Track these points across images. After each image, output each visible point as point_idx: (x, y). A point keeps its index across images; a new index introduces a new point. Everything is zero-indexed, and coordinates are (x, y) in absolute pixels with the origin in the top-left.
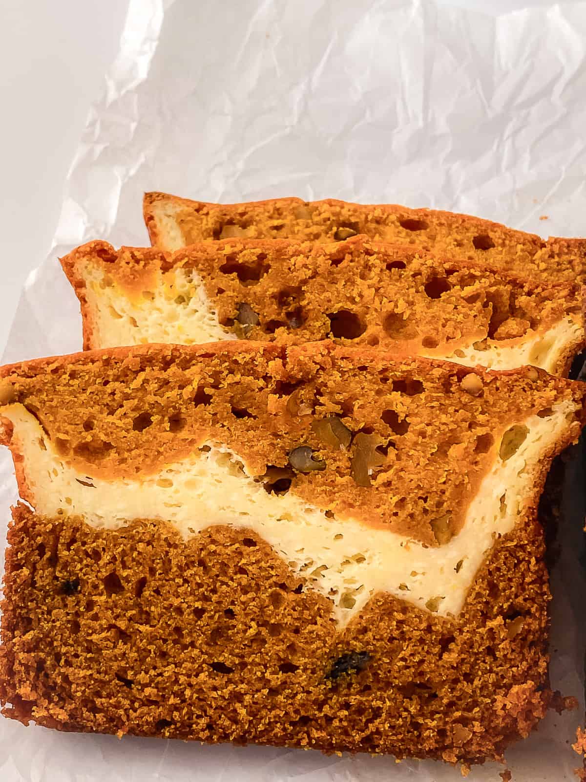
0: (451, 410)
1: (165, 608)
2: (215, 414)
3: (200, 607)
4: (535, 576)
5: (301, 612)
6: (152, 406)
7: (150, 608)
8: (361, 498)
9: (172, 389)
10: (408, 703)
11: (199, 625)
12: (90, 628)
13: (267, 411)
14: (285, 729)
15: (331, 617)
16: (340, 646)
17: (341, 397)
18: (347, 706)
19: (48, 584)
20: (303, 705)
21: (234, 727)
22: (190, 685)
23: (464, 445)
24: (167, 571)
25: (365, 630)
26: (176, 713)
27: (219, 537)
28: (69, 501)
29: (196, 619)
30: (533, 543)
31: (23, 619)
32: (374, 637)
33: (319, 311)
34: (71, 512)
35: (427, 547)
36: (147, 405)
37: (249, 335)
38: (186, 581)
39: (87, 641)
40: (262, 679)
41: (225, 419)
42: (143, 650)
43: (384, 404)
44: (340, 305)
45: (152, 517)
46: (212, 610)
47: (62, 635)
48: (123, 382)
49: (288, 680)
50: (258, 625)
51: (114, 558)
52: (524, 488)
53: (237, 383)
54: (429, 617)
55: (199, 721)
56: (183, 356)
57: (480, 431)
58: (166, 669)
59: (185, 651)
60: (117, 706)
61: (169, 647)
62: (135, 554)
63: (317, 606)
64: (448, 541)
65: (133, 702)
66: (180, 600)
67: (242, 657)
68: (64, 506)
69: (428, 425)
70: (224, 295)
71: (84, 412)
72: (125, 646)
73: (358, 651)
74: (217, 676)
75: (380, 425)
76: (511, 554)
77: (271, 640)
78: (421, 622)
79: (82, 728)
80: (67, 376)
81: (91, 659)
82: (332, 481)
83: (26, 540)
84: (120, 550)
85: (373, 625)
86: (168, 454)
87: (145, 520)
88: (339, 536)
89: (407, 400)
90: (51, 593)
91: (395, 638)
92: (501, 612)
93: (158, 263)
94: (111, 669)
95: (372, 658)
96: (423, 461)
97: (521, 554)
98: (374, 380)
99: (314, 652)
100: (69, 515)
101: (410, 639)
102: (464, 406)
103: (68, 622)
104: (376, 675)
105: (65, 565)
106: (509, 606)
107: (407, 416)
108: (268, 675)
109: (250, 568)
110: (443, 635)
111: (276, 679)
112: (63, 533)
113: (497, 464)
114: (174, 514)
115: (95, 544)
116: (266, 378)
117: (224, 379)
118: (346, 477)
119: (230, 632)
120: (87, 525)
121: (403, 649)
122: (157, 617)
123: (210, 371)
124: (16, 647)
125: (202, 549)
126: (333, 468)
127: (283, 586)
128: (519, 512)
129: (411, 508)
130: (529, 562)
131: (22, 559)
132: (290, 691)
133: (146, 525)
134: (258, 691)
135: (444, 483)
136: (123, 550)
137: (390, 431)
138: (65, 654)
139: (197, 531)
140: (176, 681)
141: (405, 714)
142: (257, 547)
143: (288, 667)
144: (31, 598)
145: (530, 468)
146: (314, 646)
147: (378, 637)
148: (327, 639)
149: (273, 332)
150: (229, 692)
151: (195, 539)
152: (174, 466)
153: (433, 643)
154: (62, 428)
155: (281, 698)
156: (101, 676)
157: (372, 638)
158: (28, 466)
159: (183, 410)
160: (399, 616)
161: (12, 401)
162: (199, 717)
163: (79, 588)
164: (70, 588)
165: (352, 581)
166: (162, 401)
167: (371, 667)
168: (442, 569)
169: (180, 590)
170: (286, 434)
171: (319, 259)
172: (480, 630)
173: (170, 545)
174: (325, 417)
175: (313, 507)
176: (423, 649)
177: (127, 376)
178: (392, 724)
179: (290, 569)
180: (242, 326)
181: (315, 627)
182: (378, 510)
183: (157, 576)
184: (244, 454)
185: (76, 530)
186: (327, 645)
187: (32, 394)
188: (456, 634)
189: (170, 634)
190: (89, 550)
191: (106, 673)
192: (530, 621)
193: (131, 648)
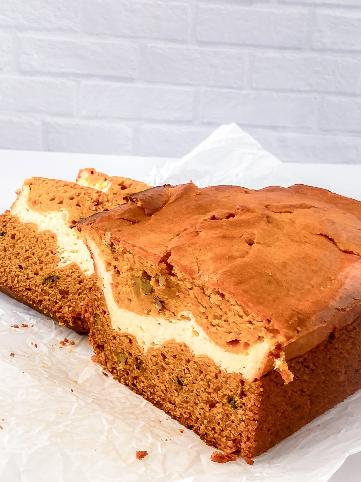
1: (20, 246)
3: (28, 249)
7: (16, 245)
11: (24, 254)
13: (84, 206)
15: (57, 264)
16: (53, 273)
20: (32, 285)
22: (10, 268)
24: (27, 237)
28: (20, 213)
36: (57, 195)
38: (30, 241)
41: (73, 205)
42: (6, 255)
45: (35, 223)
46: (30, 251)
48: (56, 188)
49: (34, 277)
50: (38, 259)
51: (18, 230)
53: (83, 197)
54: (82, 273)
56: (76, 187)
58: (8, 262)
59: (16, 259)
61: (13, 257)
62: (24, 230)
63: (56, 260)
66: (25, 246)
67: (28, 266)
71: (41, 192)
73: (57, 275)
74: (18, 268)
77: (38, 264)
78: (78, 274)
80: (45, 183)
84: (21, 228)
85: (66, 270)
86: (52, 209)
88: (76, 244)
91: (69, 276)
95: (59, 279)
99: (46, 272)
100: (17, 216)
101: (72, 277)
104: (56, 284)
105: (6, 228)
108: (30, 273)
109: (47, 244)
110: (82, 279)
111: (31, 276)
112: (12, 220)
114: (41, 224)
115: (17, 225)
116: (92, 198)
117: (81, 195)
119: (30, 258)
120: (19, 220)
121: (68, 279)
122: (16, 248)
123: (79, 192)
125: (40, 235)
127: (52, 251)
132: (32, 280)
133: (32, 224)
134: (24, 276)
139: (43, 230)
141: (55, 298)
142: (54, 239)
143: (36, 273)
150: (17, 274)
151: (41, 232)
152: (51, 212)
153: (77, 281)
154: (33, 195)
155: (28, 281)
157: (63, 274)
158: (18, 201)
159: (65, 200)
160: (74, 270)
161: (28, 185)
164: (3, 234)
165: (70, 257)
166: (62, 196)
167: (57, 281)
169: (27, 243)
170: (85, 213)
173: (33, 231)
175: (76, 234)
176: (73, 281)
177: (59, 187)
179: (57, 248)
181: (51, 265)
183: (24, 238)
185: (16, 220)
186: (50, 271)
187: (33, 184)
189: (16, 254)
190: (14, 226)
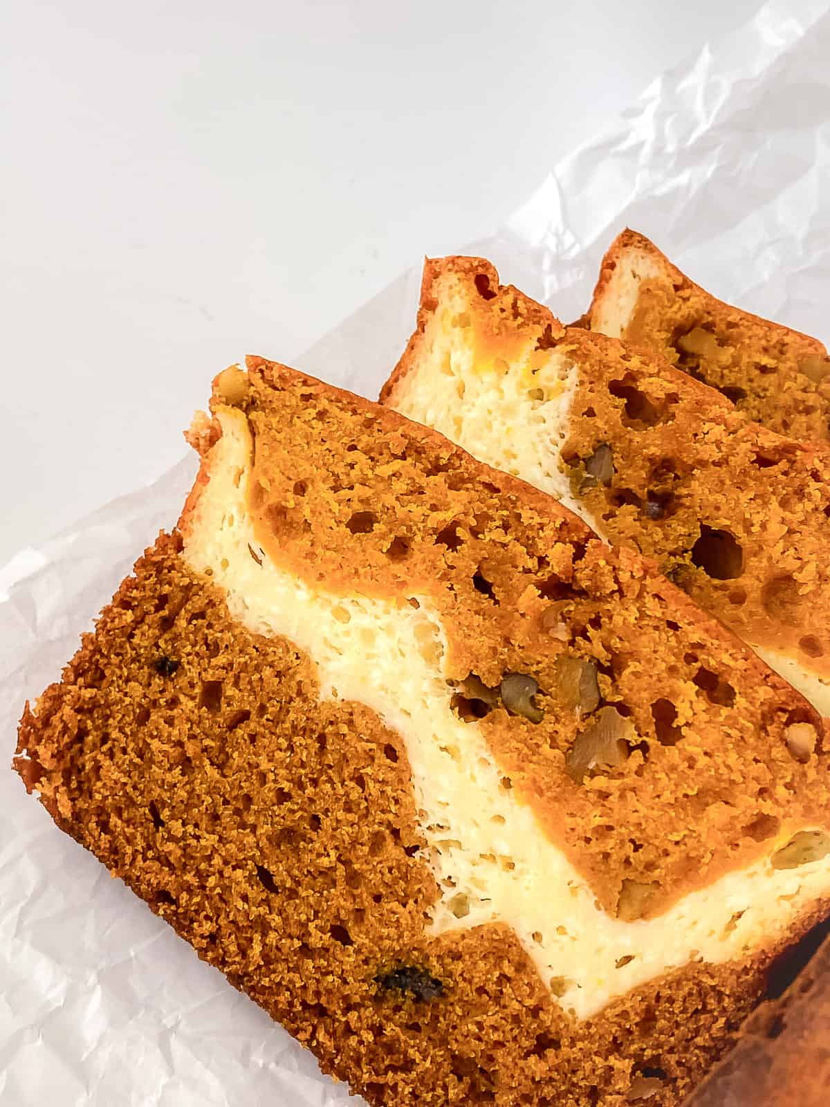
0: (750, 755)
1: (249, 763)
2: (452, 567)
3: (286, 790)
4: (712, 1044)
5: (395, 881)
6: (387, 509)
7: (233, 752)
8: (558, 790)
9: (423, 503)
10: (453, 1080)
11: (274, 811)
12: (157, 729)
13: (515, 604)
14: (291, 1004)
15: (427, 911)
16: (416, 953)
17: (619, 645)
18: (378, 1030)
19: (146, 647)
20: (329, 992)
21: (237, 959)
22: (221, 873)
23: (735, 812)
24: (276, 721)
25: (457, 957)
26: (185, 896)
27: (359, 721)
28: (225, 564)
29: (275, 801)
30: (738, 999)
31: (97, 668)
32: (463, 972)
33: (695, 513)
34: (219, 579)
35: (599, 909)
36: (380, 505)
37: (586, 490)
38: (291, 748)
39: (144, 741)
40: (304, 925)
41: (460, 581)
42: (198, 795)
43: (668, 690)
44: (728, 523)
45: (301, 645)
46: (297, 804)
47: (124, 716)
48: (372, 459)
49: (332, 950)
50: (339, 859)
51: (231, 664)
52: (775, 921)
53: (504, 545)
54: (545, 997)
55: (204, 922)
56: (462, 470)
57: (768, 808)
58: (207, 836)
59: (240, 830)
60: (129, 841)
61: (226, 813)
62: (256, 677)
63: (420, 886)
64: (632, 919)
65: (149, 847)
66: (271, 766)
67: (298, 883)
68: (217, 568)
69: (706, 754)
70: (591, 421)
71: (306, 470)
72: (181, 777)
73: (433, 975)
74: (258, 884)
75: (644, 713)
76: (700, 993)
77: (341, 886)
78: (530, 996)
79: (80, 839)
80: (313, 412)
81: (135, 765)
82: (538, 746)
83: (153, 579)
84: (242, 660)
85: (471, 956)
86: (365, 581)
87: (292, 643)
88: (500, 819)
89: (701, 705)
90: (143, 660)
91: (487, 993)
92: (638, 1056)
93: (539, 331)
94: (149, 792)
95: (443, 995)
96: (667, 797)
97: (712, 1003)
98: (676, 650)
99: (381, 938)
100: (215, 581)
101: (505, 1007)
102: (770, 763)
103: (140, 705)
104: (436, 1018)
105: (176, 638)
106: (653, 1056)
107: (687, 724)
108: (311, 926)
109: (371, 784)
110: (548, 1031)
111: (318, 939)
112: (196, 598)
113: (762, 864)
114: (327, 659)
115: (219, 635)
116: (542, 561)
117: (490, 530)
118: (557, 751)
119: (302, 843)
120: (227, 607)
121: (486, 1013)
122: (234, 767)
123: (479, 509)
124: (69, 697)
125: (331, 723)
126: (550, 728)
127: (395, 833)
128: (746, 948)
129: (610, 846)
130: (716, 1020)
131: (135, 599)
132: (326, 963)
133: (288, 651)
134: (291, 937)
135: (677, 843)
136: (246, 663)
137: (652, 729)
138: (114, 740)
139: (340, 697)
140: (209, 858)
141: (440, 1091)
142: (394, 765)
143: (340, 934)
144: (118, 651)
145: (800, 900)
146: (385, 931)
147: (467, 976)
148: (406, 933)
149: (620, 505)
150: (257, 913)
151: (331, 706)
152: (364, 601)
153: (528, 1032)
154: (271, 472)
155: (309, 964)
156: (135, 795)
157: (459, 973)
158: (208, 495)
159: (418, 538)
160: (509, 970)
161: (238, 405)
162: (207, 918)
163: (173, 675)
164: (166, 667)
165: (480, 884)
166: (400, 512)
167: (436, 1006)
168: (599, 951)
169: (279, 755)
170: (520, 647)
171: (742, 445)
172: (597, 1059)
173: (299, 693)
174: (582, 657)
175: (492, 760)
176: (512, 1029)
177: (381, 454)
178: (417, 1093)
179: (417, 818)
180: (586, 475)
181: (401, 909)
182: (569, 820)
183: (264, 720)
184: (453, 639)
185: (211, 604)
186: (401, 942)
187: (263, 409)
188: (565, 1042)
189: (236, 798)
190: (210, 638)
191: (142, 794)
192: (669, 1094)
193: (187, 783)
